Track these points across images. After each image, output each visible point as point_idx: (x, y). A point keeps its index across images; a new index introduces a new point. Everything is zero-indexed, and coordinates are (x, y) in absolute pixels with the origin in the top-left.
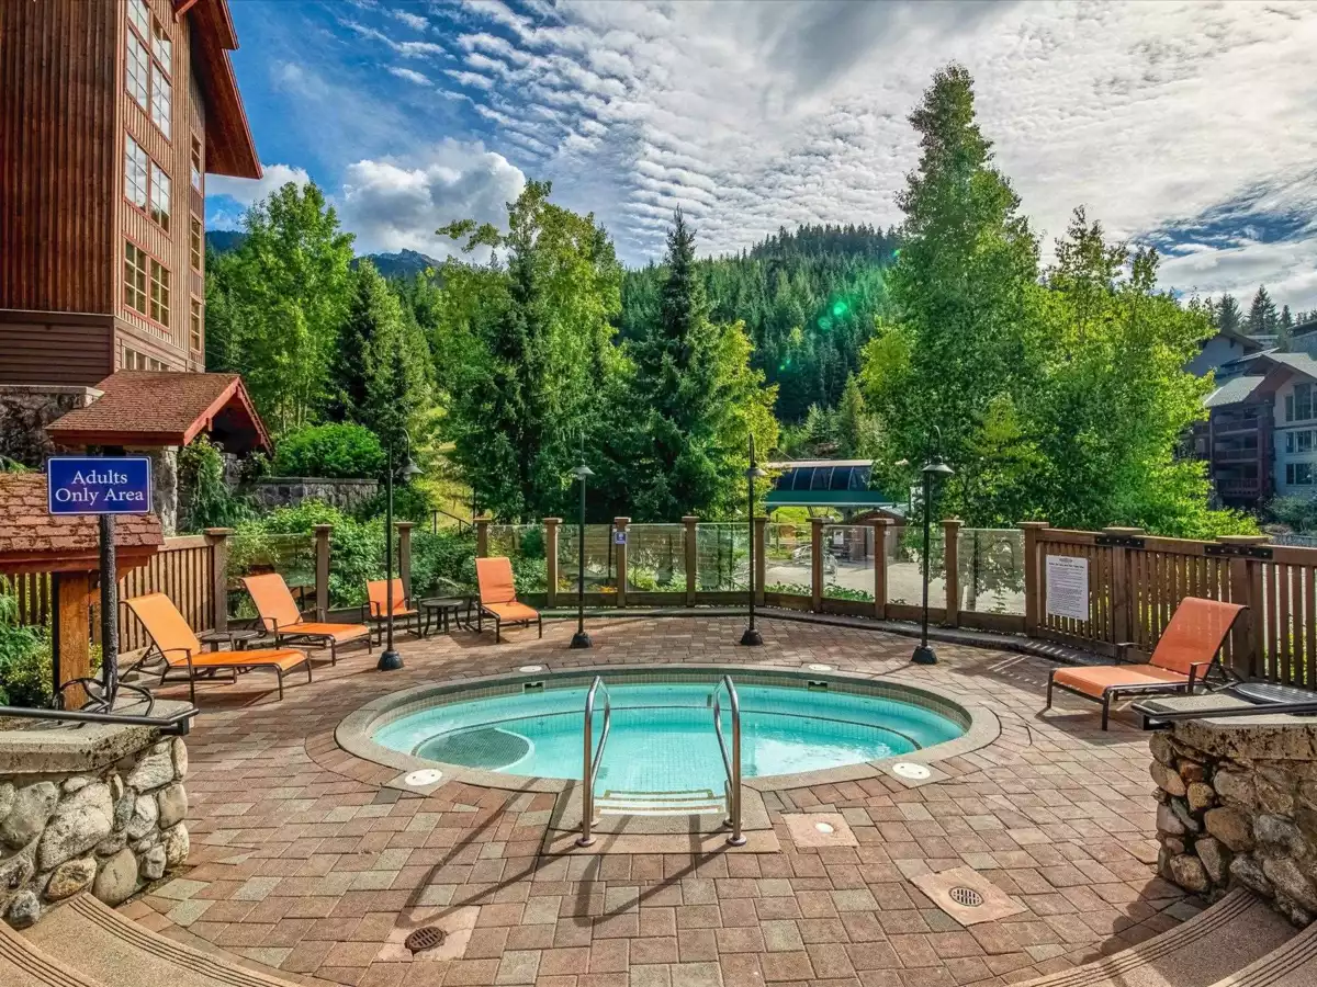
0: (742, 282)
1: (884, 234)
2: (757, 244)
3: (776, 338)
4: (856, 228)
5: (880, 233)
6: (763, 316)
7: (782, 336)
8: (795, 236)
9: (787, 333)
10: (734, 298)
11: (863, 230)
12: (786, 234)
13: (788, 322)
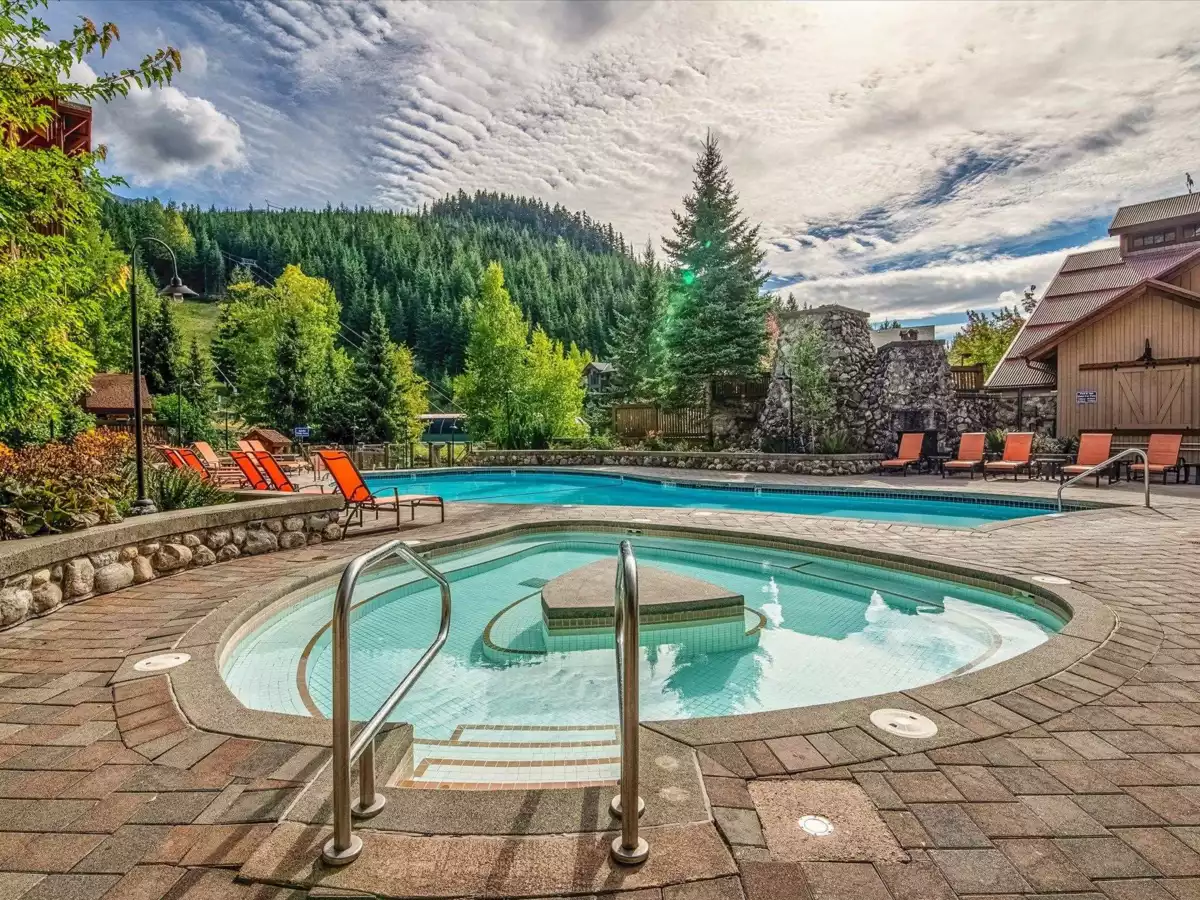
0: (421, 248)
1: (551, 210)
2: (436, 201)
3: (450, 304)
4: (528, 202)
5: (547, 207)
6: (439, 283)
7: (456, 303)
8: (473, 199)
9: (459, 301)
10: (414, 261)
11: (532, 203)
12: (465, 197)
13: (462, 291)
